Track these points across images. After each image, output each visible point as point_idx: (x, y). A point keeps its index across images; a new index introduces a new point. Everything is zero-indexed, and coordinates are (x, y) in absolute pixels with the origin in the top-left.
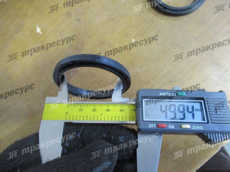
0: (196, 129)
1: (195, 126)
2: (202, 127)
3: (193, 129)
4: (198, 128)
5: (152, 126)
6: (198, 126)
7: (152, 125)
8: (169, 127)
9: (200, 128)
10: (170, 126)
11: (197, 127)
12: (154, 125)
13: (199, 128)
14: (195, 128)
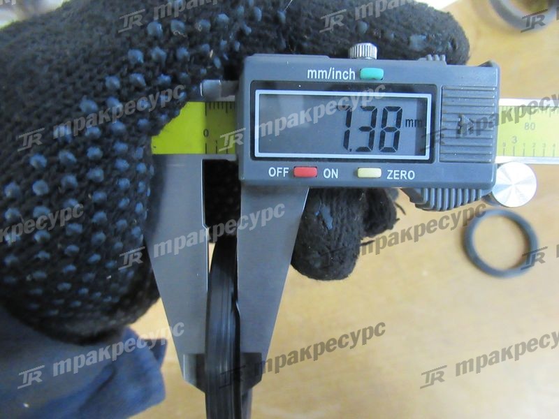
0: (395, 178)
1: (395, 171)
2: (411, 174)
3: (388, 178)
4: (402, 174)
5: (278, 172)
6: (402, 171)
7: (278, 168)
8: (325, 176)
9: (407, 176)
10: (327, 172)
11: (400, 173)
12: (282, 170)
13: (404, 175)
14: (395, 175)
